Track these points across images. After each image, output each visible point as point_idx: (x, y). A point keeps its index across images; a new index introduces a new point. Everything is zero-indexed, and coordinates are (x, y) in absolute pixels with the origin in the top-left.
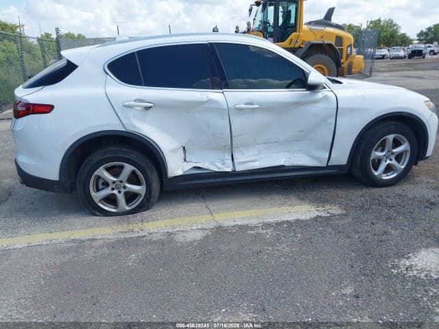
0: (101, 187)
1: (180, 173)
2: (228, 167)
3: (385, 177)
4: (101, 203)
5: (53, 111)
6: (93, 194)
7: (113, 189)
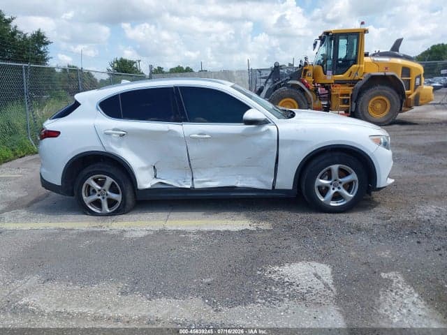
0: (91, 193)
1: (148, 186)
2: (187, 184)
3: (333, 204)
4: (91, 205)
5: (60, 135)
6: (84, 198)
7: (99, 195)
